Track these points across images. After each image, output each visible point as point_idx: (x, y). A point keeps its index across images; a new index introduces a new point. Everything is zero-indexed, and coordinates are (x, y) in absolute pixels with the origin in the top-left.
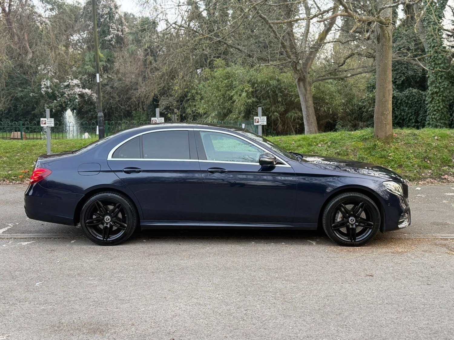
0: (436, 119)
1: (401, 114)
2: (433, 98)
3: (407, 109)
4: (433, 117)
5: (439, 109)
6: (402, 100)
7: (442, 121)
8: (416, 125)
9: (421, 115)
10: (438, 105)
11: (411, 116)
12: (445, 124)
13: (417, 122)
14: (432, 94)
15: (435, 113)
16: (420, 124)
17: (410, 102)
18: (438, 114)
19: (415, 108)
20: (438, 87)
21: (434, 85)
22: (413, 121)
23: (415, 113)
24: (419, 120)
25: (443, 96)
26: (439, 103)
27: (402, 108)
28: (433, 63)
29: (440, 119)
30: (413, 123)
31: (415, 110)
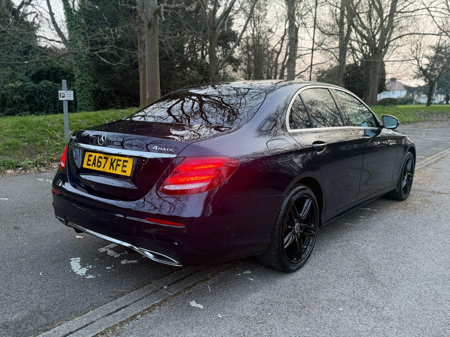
0: (86, 105)
1: (40, 102)
2: (82, 88)
3: (45, 97)
4: (84, 103)
5: (88, 97)
6: (40, 90)
7: (90, 107)
8: (55, 110)
9: (58, 103)
10: (86, 94)
11: (50, 103)
12: (92, 109)
13: (55, 108)
14: (81, 85)
15: (85, 100)
16: (58, 110)
17: (47, 92)
18: (87, 101)
19: (53, 96)
20: (85, 80)
21: (82, 78)
22: (53, 107)
23: (53, 101)
24: (57, 107)
25: (89, 87)
26: (87, 92)
27: (41, 96)
28: (79, 60)
29: (89, 105)
30: (52, 109)
31: (53, 99)
